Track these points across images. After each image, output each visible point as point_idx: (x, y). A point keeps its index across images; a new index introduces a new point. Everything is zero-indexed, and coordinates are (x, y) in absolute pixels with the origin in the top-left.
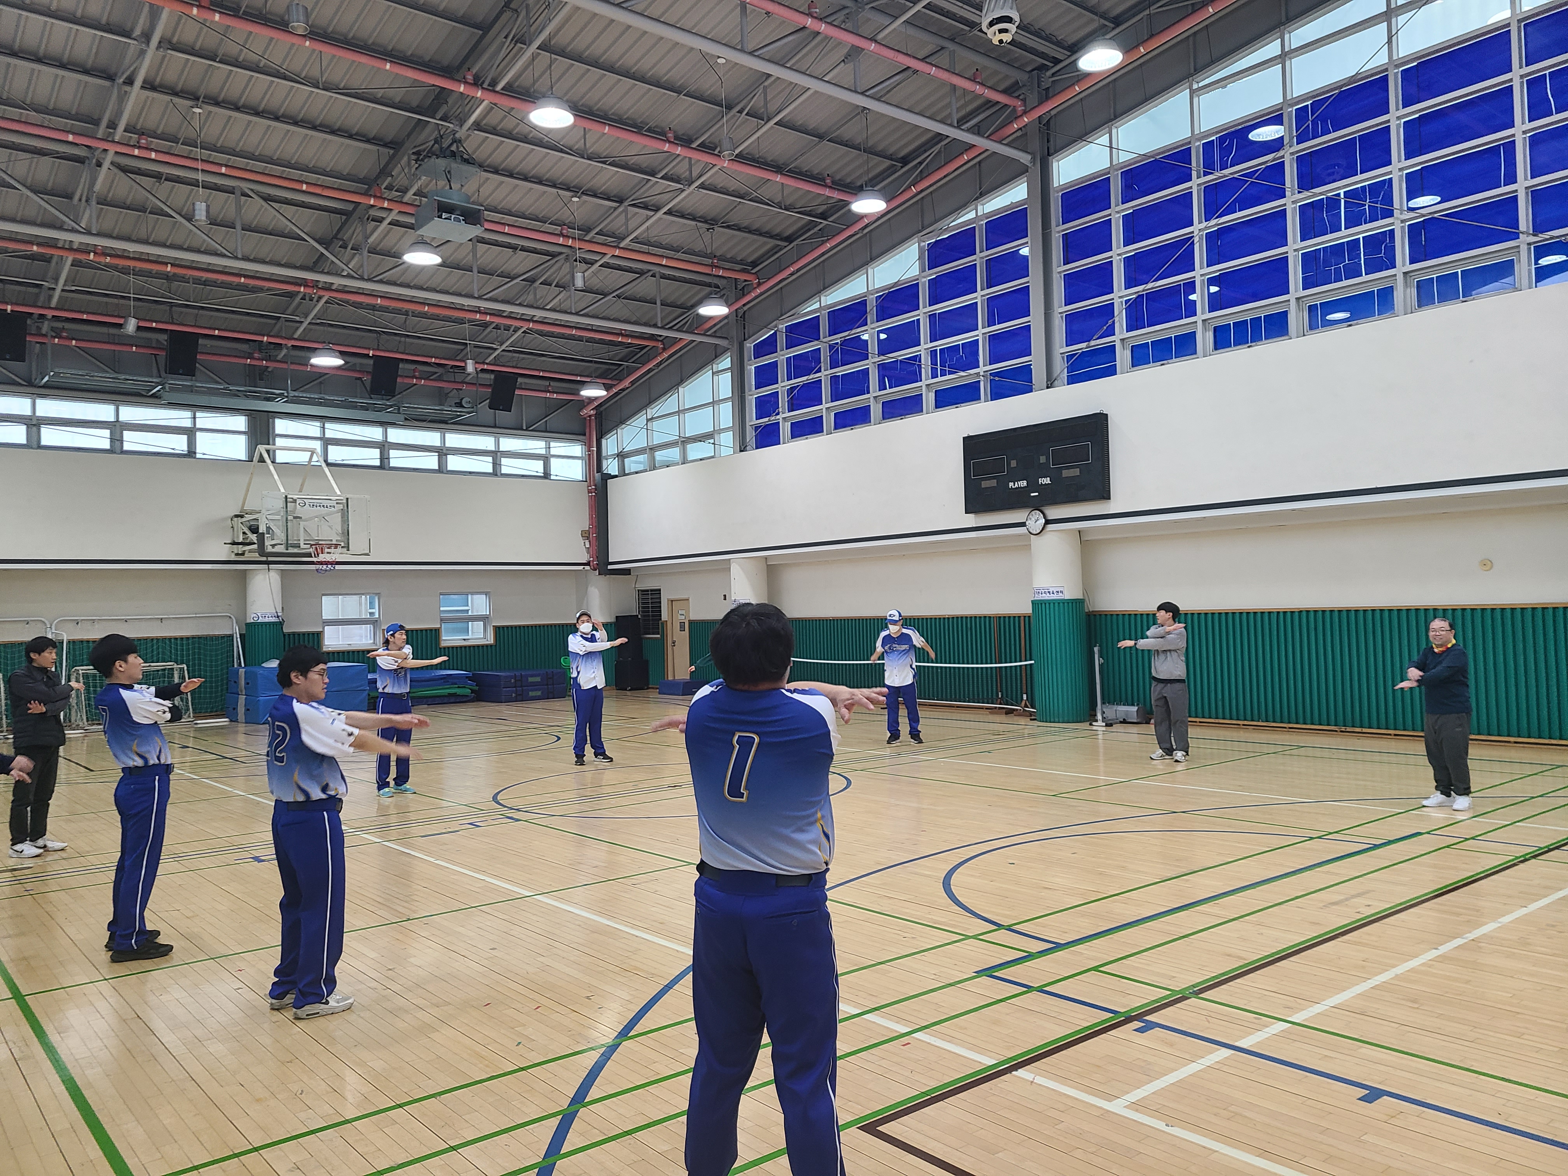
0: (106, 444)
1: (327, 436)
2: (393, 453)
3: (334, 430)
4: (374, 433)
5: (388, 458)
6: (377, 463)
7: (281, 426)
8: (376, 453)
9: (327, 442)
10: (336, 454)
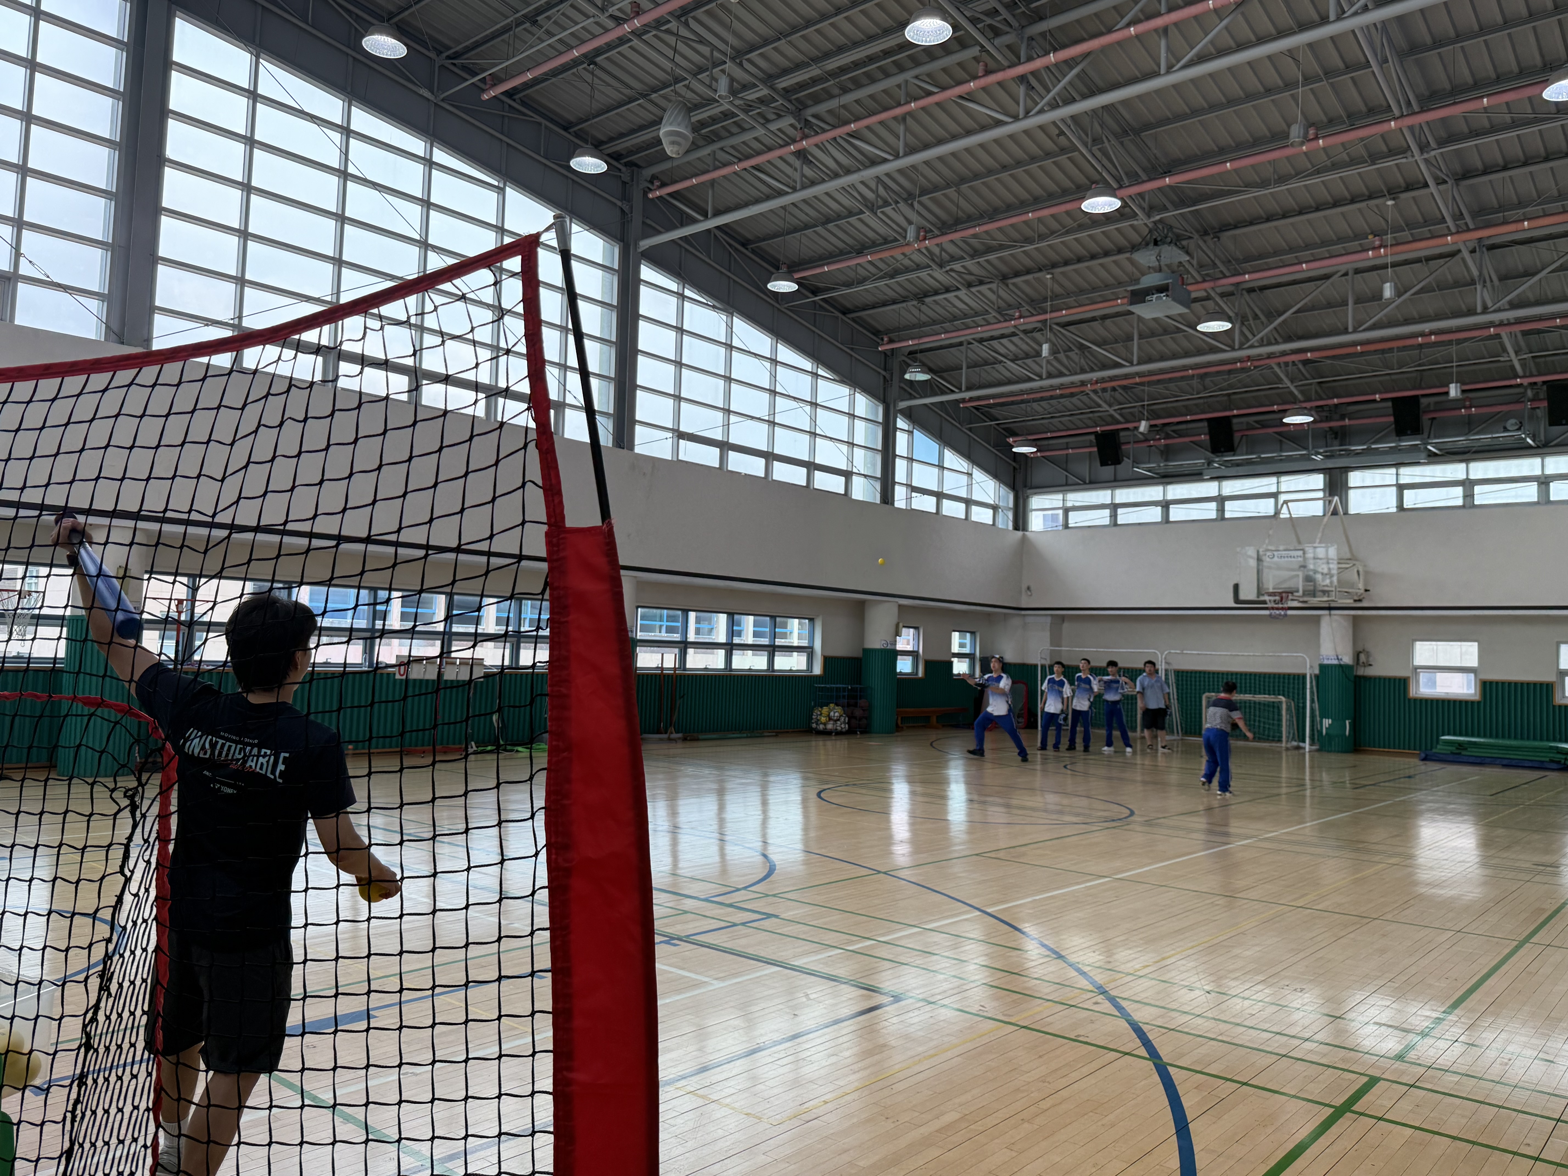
0: (1213, 515)
1: (1402, 481)
2: (1477, 489)
3: (1409, 474)
4: (1456, 471)
5: (1472, 496)
6: (1460, 502)
7: (1355, 478)
8: (1459, 491)
9: (1401, 488)
10: (1412, 499)
